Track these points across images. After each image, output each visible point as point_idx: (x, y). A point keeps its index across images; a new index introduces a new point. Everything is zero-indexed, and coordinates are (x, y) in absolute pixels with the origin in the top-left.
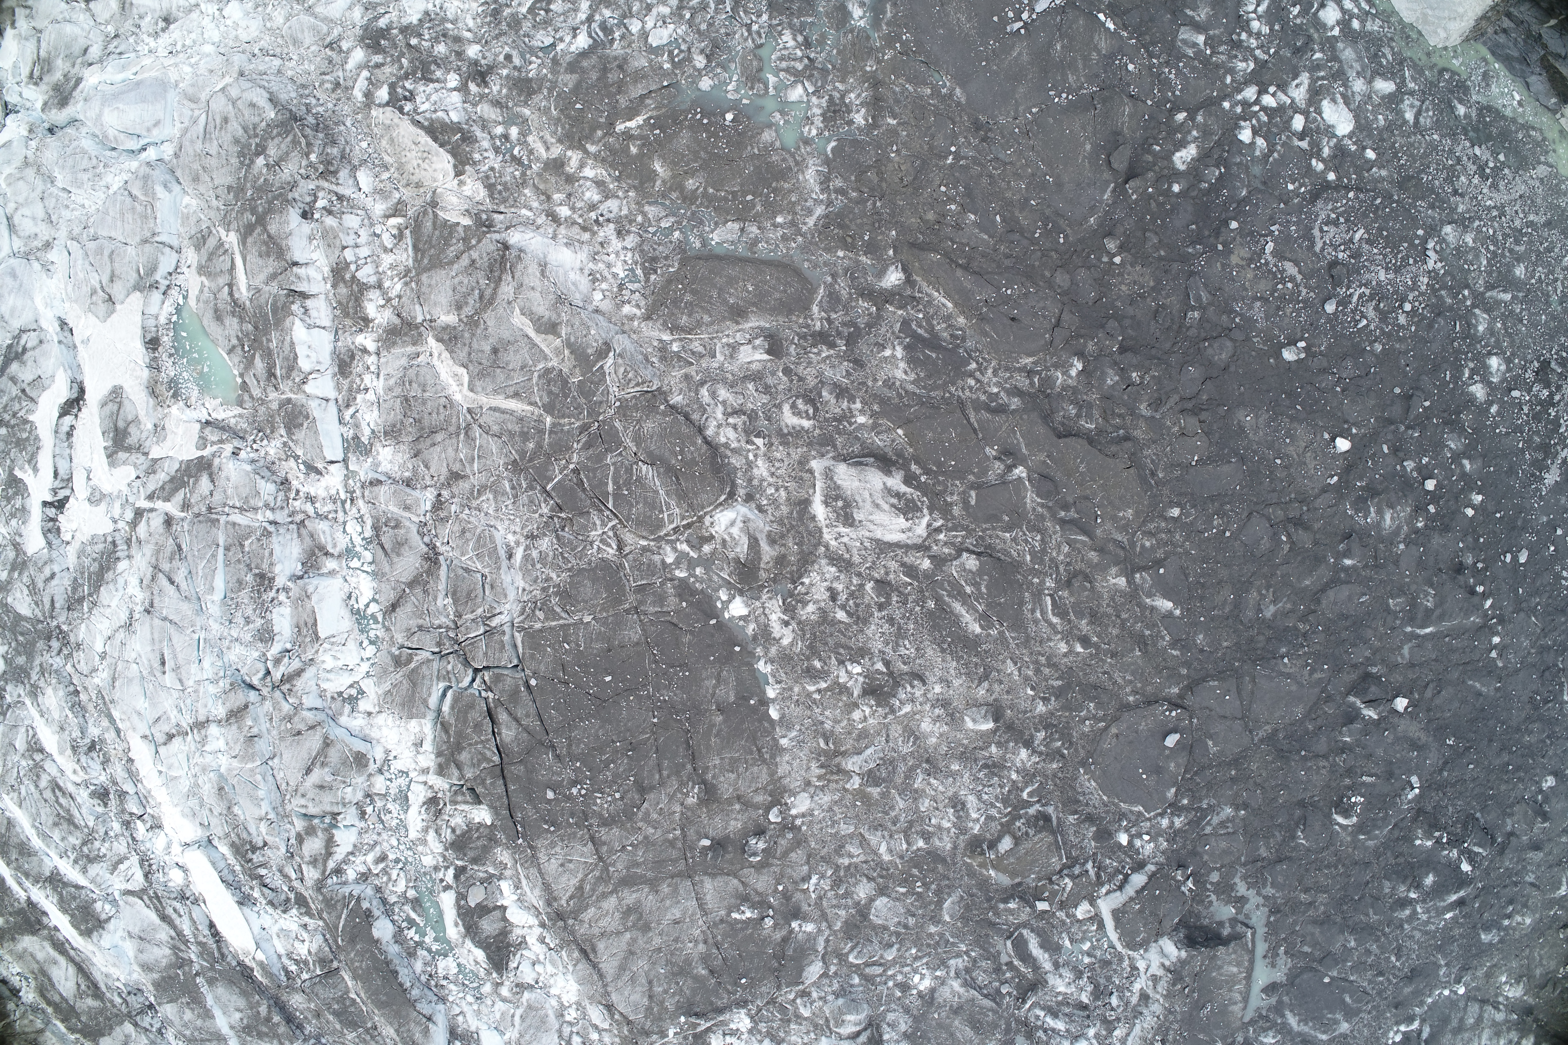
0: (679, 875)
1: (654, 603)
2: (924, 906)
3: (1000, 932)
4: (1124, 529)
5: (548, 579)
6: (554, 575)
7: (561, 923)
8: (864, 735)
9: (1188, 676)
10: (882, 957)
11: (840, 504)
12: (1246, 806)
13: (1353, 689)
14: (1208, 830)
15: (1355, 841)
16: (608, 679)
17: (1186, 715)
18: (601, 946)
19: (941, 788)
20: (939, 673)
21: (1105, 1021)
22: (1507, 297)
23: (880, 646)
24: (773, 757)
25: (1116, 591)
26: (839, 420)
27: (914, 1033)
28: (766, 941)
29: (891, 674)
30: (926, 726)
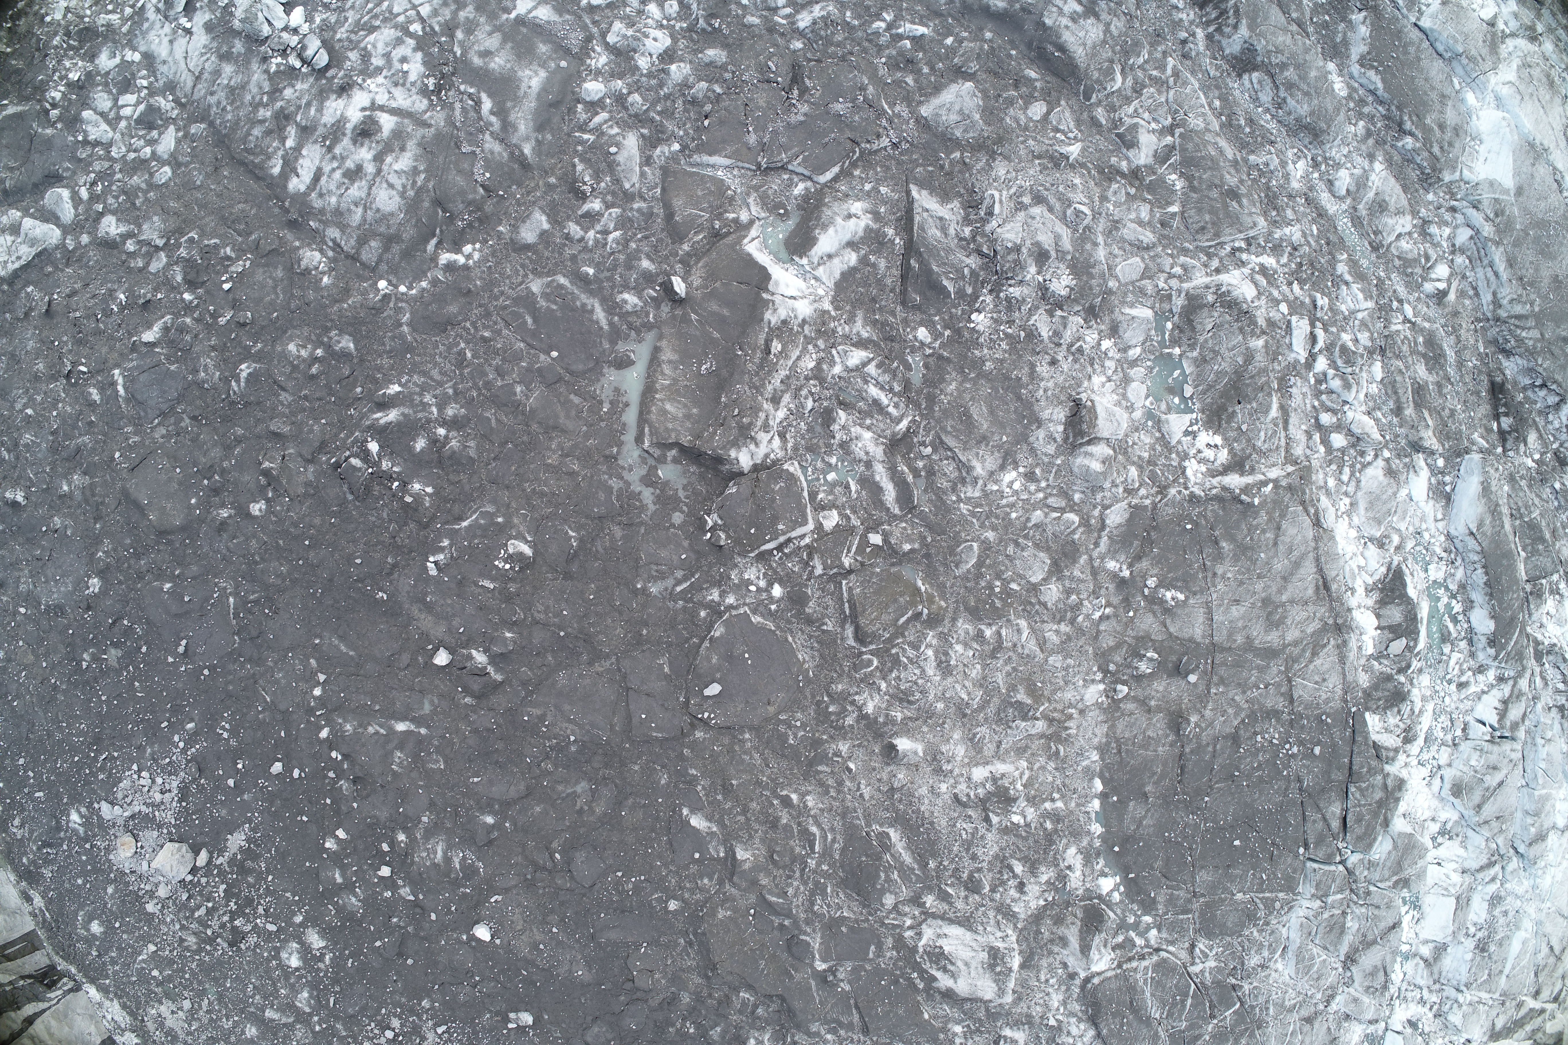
0: (1223, 650)
1: (1178, 898)
2: (995, 564)
3: (922, 516)
4: (727, 899)
5: (1260, 931)
6: (1255, 934)
7: (1340, 621)
8: (1020, 751)
9: (683, 746)
10: (1046, 515)
11: (998, 969)
12: (635, 592)
13: (497, 686)
14: (679, 574)
15: (508, 517)
16: (1237, 843)
17: (693, 709)
18: (1310, 592)
19: (958, 687)
20: (940, 802)
21: (821, 380)
22: (269, 1014)
23: (989, 836)
24: (1108, 744)
25: (747, 844)
26: (978, 1030)
27: (1030, 423)
28: (1158, 561)
29: (985, 810)
30: (960, 751)
